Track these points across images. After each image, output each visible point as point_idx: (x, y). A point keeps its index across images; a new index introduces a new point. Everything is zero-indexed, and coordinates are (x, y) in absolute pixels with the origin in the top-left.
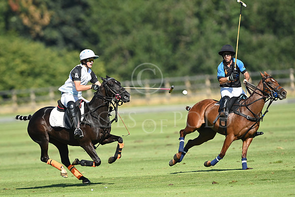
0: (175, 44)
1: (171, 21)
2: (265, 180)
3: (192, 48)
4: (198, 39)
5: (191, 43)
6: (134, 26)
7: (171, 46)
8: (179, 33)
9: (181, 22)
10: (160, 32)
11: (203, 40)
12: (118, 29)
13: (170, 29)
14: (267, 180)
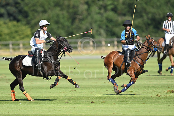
0: (73, 20)
1: (71, 6)
2: (122, 102)
3: (83, 22)
4: (87, 17)
5: (83, 20)
6: (49, 8)
7: (70, 21)
8: (76, 13)
9: (77, 7)
10: (65, 12)
11: (89, 18)
12: (40, 9)
13: (71, 10)
14: (123, 102)
